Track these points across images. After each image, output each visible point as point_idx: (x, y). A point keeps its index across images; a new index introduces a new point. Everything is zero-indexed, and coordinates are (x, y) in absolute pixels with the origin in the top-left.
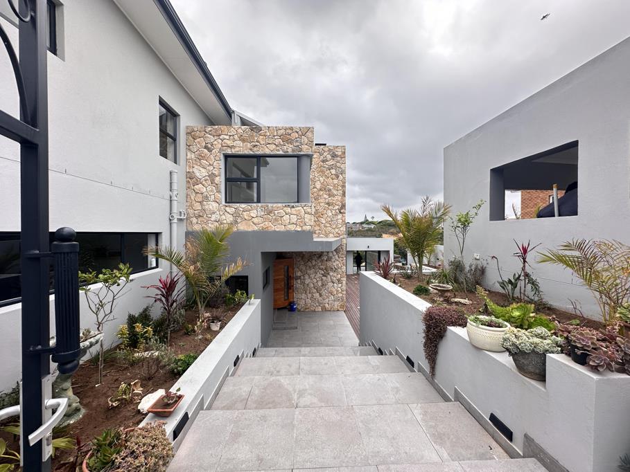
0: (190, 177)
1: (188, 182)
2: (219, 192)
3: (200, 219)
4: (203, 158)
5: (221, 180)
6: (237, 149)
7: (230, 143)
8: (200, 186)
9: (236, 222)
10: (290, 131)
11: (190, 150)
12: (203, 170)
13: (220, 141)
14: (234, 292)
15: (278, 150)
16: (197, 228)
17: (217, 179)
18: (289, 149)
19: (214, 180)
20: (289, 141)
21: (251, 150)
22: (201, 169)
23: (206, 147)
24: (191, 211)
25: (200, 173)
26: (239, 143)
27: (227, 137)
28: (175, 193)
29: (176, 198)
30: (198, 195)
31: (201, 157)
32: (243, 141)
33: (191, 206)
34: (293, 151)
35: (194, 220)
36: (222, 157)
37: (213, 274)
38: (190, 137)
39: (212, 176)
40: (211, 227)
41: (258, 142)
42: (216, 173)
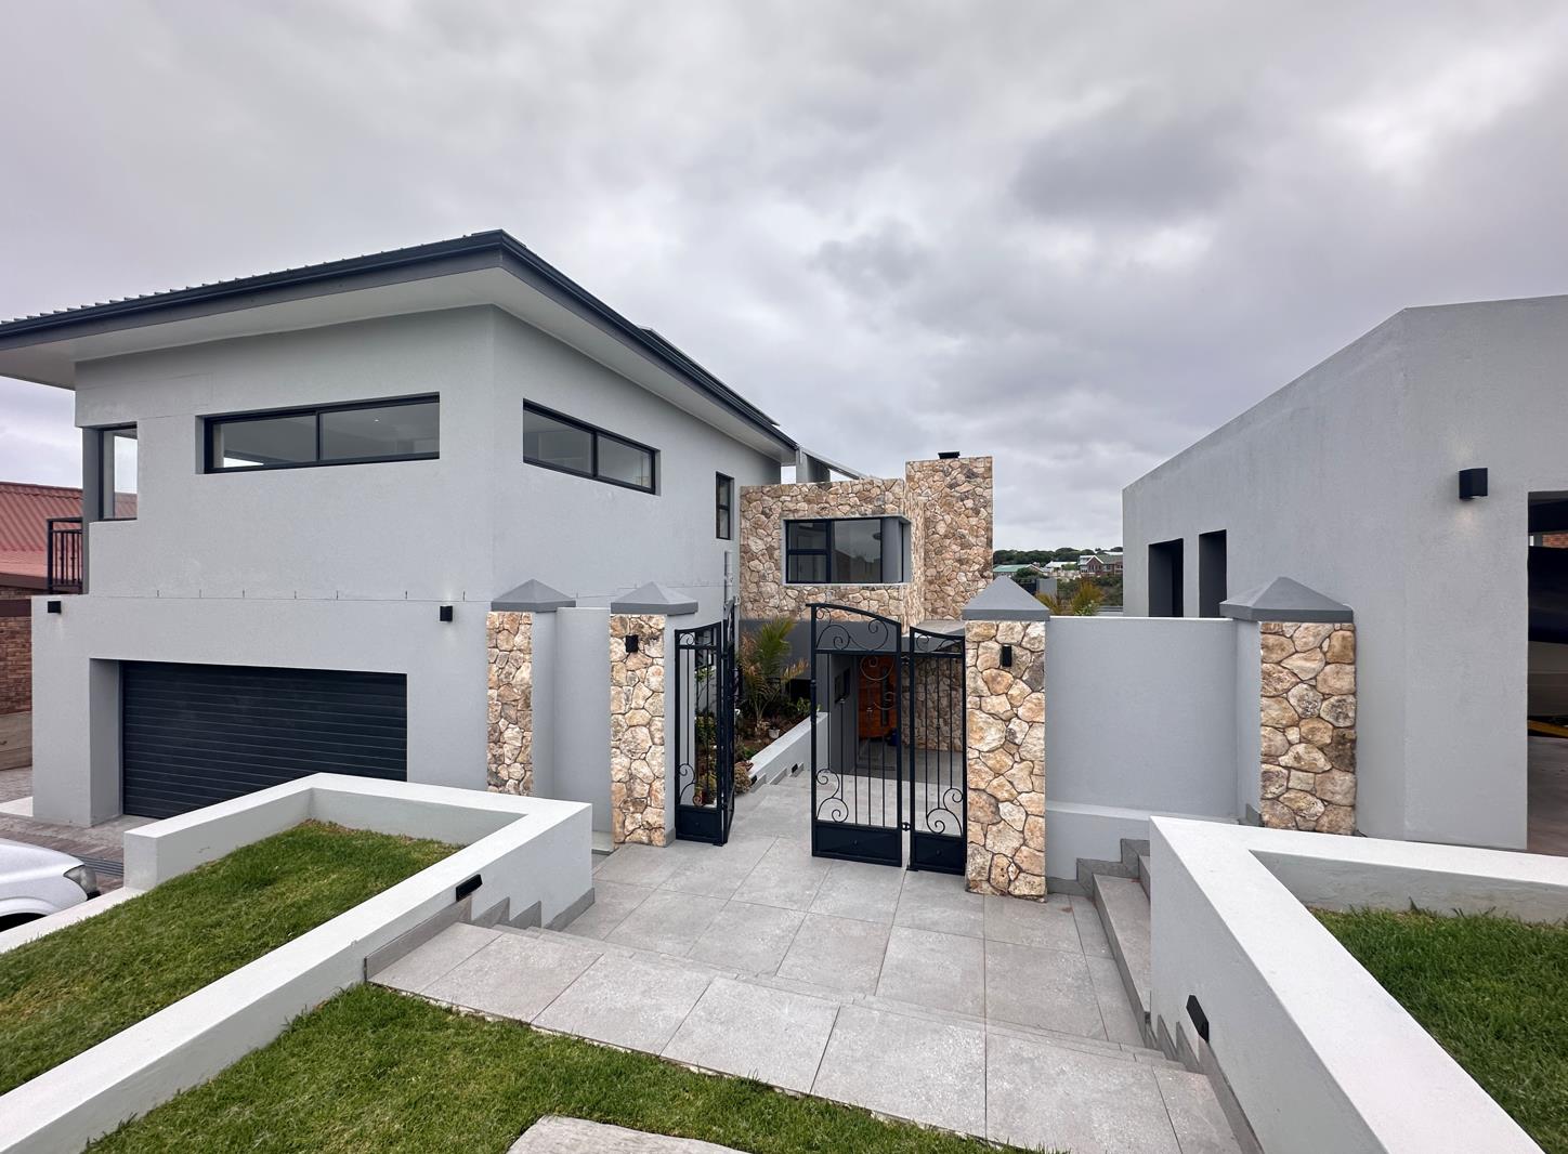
0: (745, 551)
1: (742, 557)
2: (778, 569)
3: (756, 604)
4: (760, 527)
5: (781, 554)
6: (801, 514)
7: (792, 506)
8: (757, 562)
9: (800, 609)
10: (869, 487)
11: (744, 516)
12: (759, 542)
13: (780, 504)
14: (795, 700)
15: (853, 513)
16: (752, 615)
17: (776, 553)
18: (868, 510)
19: (772, 554)
20: (867, 500)
21: (818, 513)
22: (758, 541)
23: (763, 513)
24: (745, 594)
25: (757, 545)
26: (804, 505)
27: (789, 499)
28: (730, 577)
29: (730, 584)
30: (754, 574)
31: (757, 526)
32: (809, 502)
33: (746, 587)
34: (873, 512)
35: (749, 606)
36: (783, 525)
37: (772, 676)
38: (745, 502)
39: (770, 550)
40: (770, 614)
41: (827, 502)
42: (776, 546)
